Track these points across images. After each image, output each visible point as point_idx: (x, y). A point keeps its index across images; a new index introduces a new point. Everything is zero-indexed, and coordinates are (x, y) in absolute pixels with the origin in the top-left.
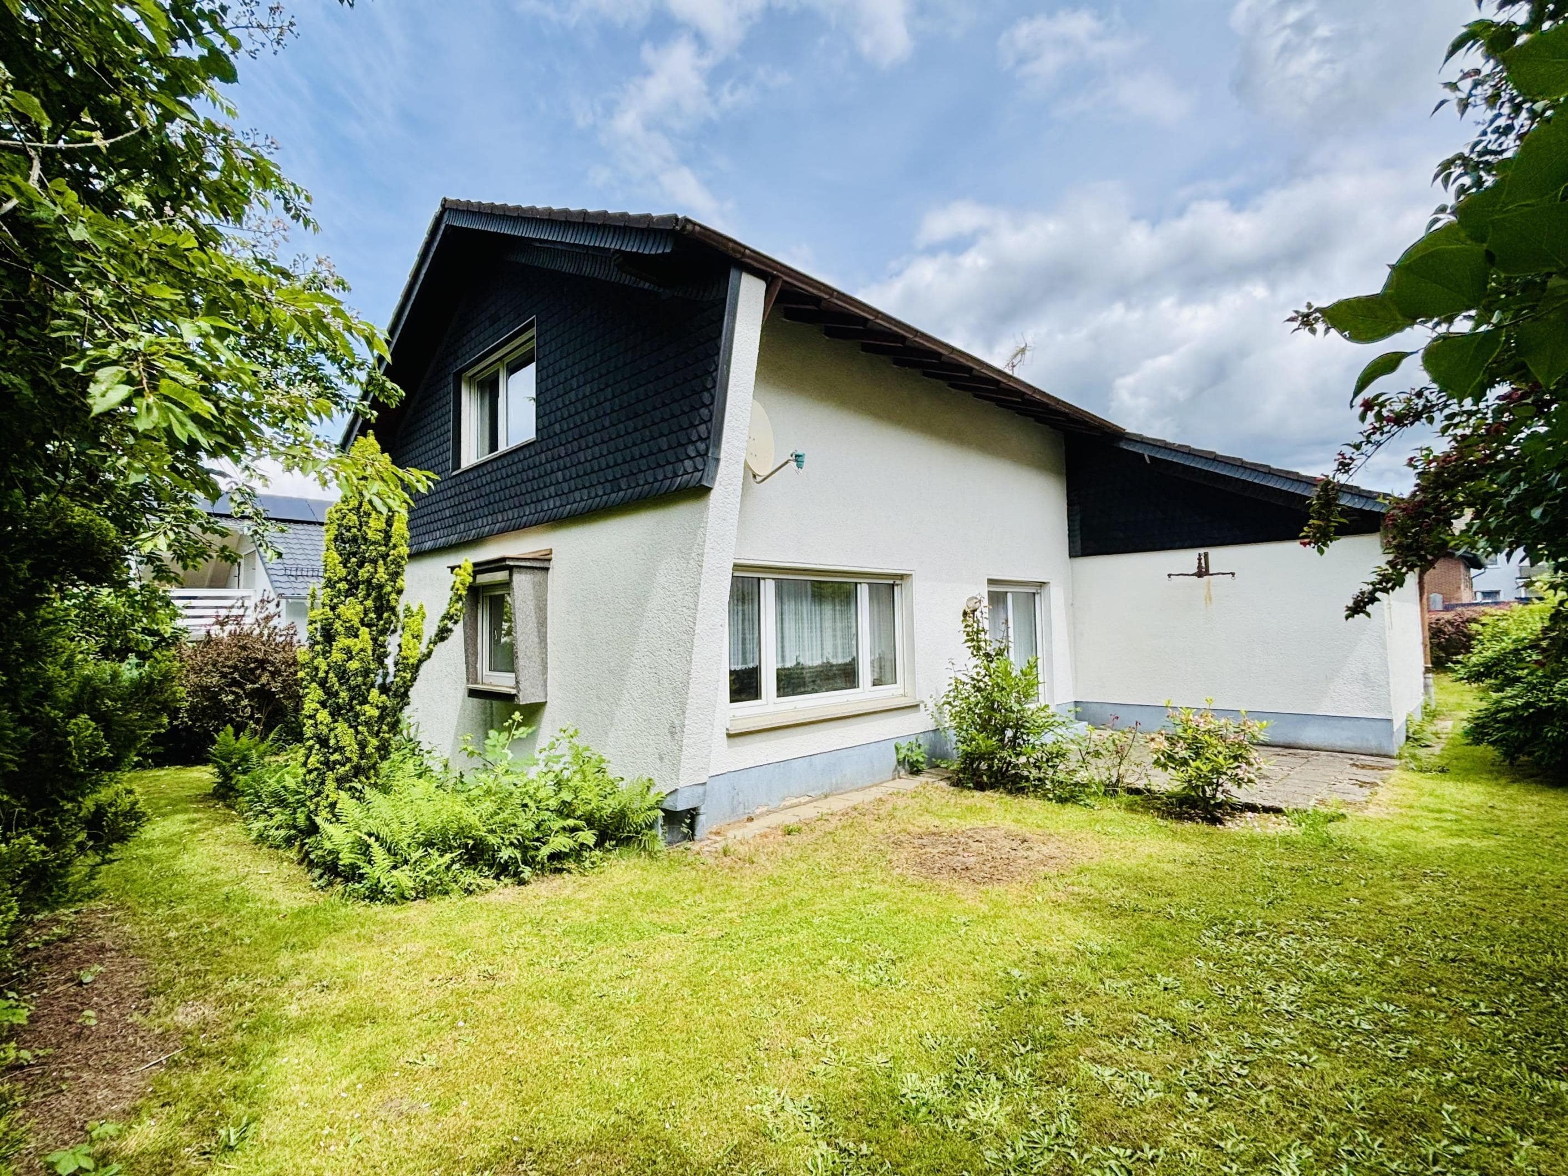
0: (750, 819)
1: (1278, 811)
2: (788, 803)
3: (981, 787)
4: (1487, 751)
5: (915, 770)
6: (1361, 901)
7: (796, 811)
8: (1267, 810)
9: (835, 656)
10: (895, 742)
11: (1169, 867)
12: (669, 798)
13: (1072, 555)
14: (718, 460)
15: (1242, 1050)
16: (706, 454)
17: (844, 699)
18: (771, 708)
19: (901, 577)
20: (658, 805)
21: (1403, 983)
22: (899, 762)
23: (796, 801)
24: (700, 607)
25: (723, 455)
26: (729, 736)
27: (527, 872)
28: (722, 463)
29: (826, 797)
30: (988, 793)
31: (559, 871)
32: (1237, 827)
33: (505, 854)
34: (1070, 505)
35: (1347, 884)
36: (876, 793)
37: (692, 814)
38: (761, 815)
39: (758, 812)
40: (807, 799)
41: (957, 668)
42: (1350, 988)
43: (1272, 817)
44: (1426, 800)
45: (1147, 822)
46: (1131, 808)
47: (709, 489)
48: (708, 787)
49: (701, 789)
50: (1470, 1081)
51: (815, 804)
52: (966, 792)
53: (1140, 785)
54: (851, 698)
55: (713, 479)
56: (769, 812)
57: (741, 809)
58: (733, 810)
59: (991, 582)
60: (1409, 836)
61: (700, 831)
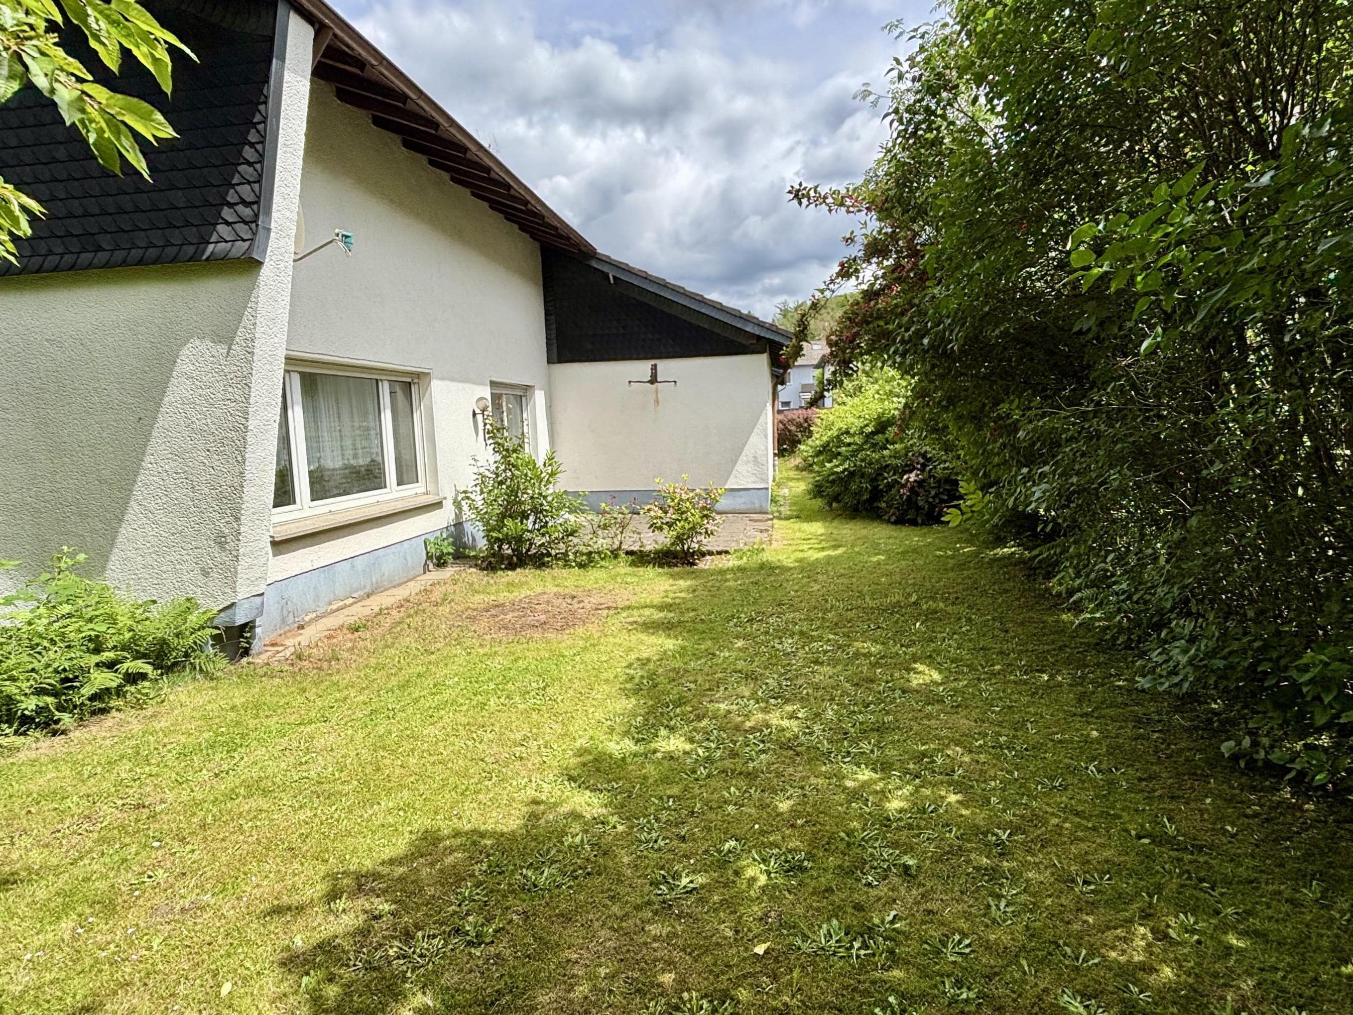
0: (301, 627)
1: (727, 552)
2: (334, 607)
3: (512, 567)
4: (819, 503)
5: (441, 563)
6: (797, 591)
7: (346, 612)
8: (719, 553)
9: (355, 456)
10: (423, 538)
11: (683, 595)
12: (222, 615)
13: (550, 361)
14: (269, 230)
15: (782, 675)
16: (255, 221)
17: (373, 500)
18: (307, 513)
19: (418, 375)
20: (210, 623)
21: (836, 624)
22: (429, 557)
23: (342, 603)
24: (252, 401)
25: (273, 225)
26: (275, 544)
27: (66, 719)
28: (272, 234)
29: (368, 596)
30: (518, 570)
31: (104, 711)
32: (705, 564)
33: (30, 705)
34: (547, 314)
35: (785, 585)
36: (414, 587)
37: (248, 627)
38: (311, 621)
39: (307, 619)
40: (351, 600)
41: (479, 464)
42: (815, 633)
43: (723, 556)
44: (798, 535)
45: (650, 572)
46: (633, 564)
47: (260, 264)
48: (265, 597)
49: (259, 599)
50: (881, 658)
51: (360, 604)
52: (500, 573)
53: (635, 548)
54: (381, 498)
55: (265, 251)
56: (318, 618)
57: (291, 619)
58: (283, 621)
59: (493, 384)
60: (800, 555)
61: (256, 646)
